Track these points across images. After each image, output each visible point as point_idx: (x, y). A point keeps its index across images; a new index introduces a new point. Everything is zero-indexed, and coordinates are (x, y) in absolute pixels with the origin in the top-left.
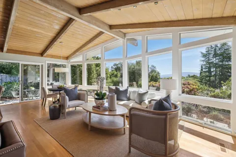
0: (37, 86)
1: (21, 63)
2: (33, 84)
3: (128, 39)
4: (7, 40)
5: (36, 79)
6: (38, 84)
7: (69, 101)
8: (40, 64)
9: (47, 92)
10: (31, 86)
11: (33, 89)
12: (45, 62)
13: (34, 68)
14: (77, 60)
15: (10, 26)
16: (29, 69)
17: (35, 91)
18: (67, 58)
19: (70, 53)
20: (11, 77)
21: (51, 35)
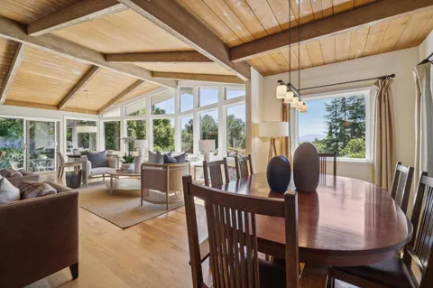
0: (50, 153)
1: (25, 119)
2: (44, 150)
3: (182, 89)
4: (6, 88)
5: (49, 143)
6: (53, 151)
7: (93, 167)
8: (55, 121)
9: (66, 160)
10: (42, 153)
11: (45, 157)
12: (62, 118)
13: (46, 126)
14: (113, 115)
15: (13, 73)
16: (38, 127)
17: (47, 161)
18: (98, 112)
19: (101, 106)
20: (6, 141)
21: (71, 82)
